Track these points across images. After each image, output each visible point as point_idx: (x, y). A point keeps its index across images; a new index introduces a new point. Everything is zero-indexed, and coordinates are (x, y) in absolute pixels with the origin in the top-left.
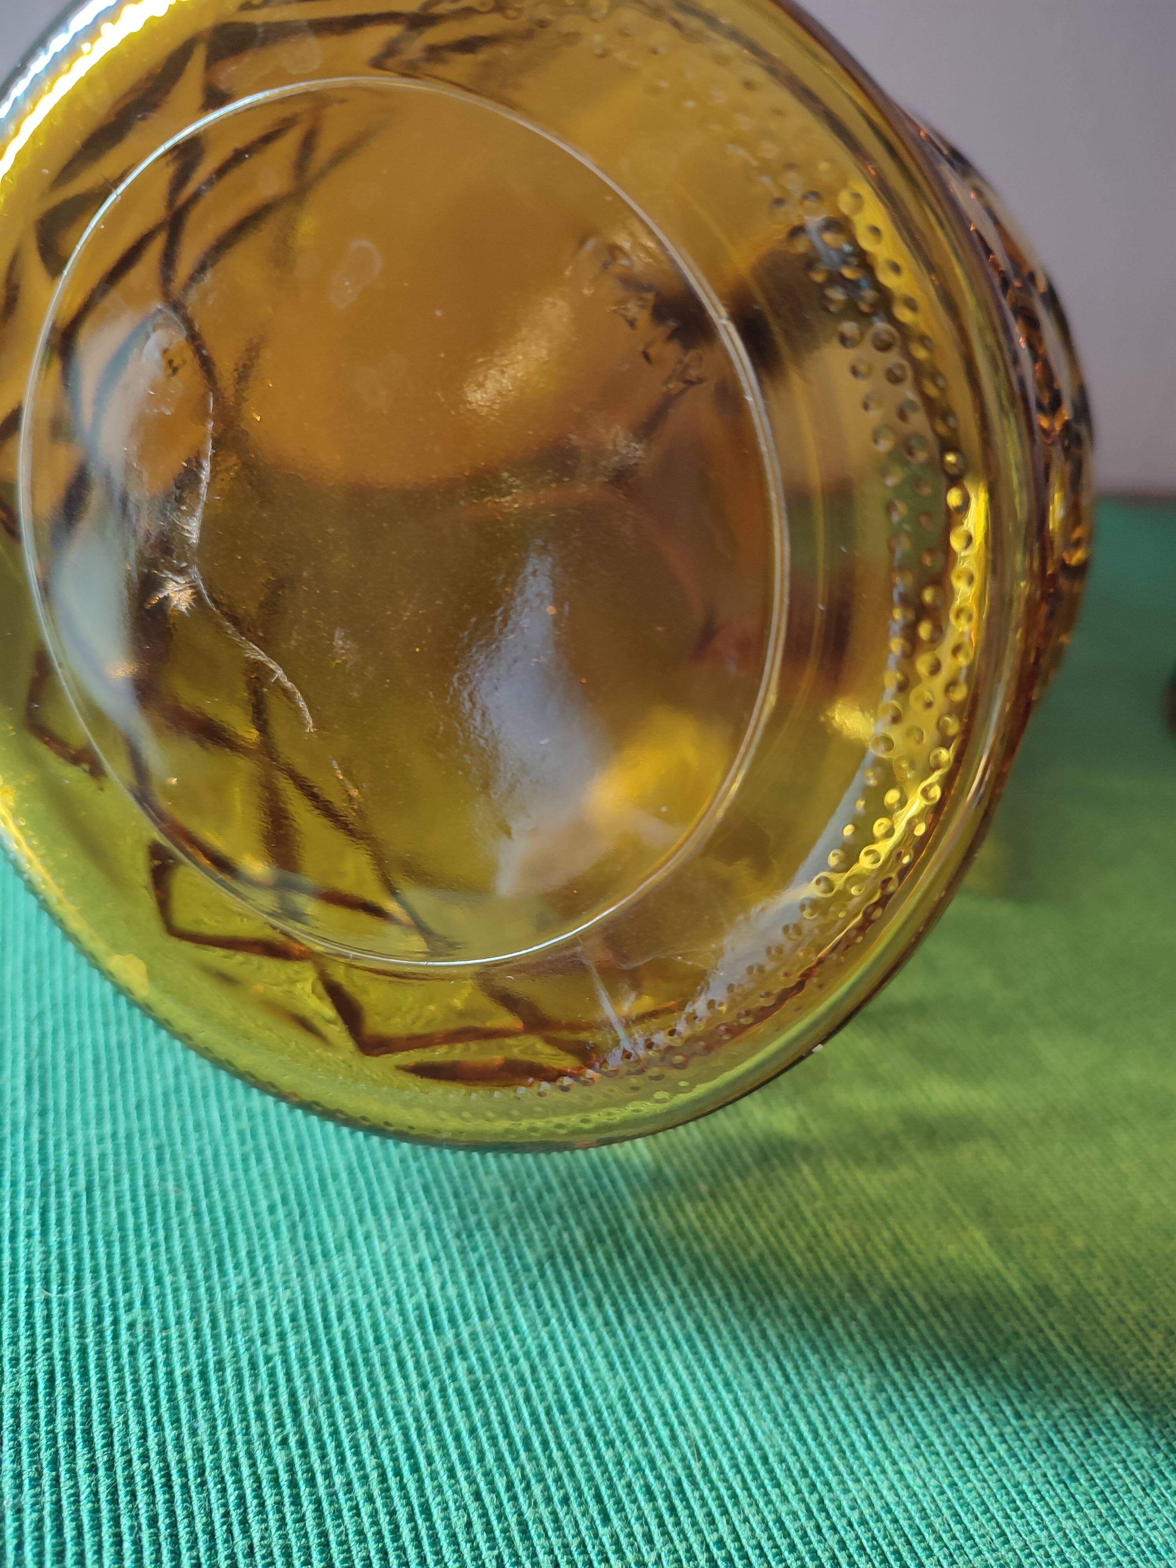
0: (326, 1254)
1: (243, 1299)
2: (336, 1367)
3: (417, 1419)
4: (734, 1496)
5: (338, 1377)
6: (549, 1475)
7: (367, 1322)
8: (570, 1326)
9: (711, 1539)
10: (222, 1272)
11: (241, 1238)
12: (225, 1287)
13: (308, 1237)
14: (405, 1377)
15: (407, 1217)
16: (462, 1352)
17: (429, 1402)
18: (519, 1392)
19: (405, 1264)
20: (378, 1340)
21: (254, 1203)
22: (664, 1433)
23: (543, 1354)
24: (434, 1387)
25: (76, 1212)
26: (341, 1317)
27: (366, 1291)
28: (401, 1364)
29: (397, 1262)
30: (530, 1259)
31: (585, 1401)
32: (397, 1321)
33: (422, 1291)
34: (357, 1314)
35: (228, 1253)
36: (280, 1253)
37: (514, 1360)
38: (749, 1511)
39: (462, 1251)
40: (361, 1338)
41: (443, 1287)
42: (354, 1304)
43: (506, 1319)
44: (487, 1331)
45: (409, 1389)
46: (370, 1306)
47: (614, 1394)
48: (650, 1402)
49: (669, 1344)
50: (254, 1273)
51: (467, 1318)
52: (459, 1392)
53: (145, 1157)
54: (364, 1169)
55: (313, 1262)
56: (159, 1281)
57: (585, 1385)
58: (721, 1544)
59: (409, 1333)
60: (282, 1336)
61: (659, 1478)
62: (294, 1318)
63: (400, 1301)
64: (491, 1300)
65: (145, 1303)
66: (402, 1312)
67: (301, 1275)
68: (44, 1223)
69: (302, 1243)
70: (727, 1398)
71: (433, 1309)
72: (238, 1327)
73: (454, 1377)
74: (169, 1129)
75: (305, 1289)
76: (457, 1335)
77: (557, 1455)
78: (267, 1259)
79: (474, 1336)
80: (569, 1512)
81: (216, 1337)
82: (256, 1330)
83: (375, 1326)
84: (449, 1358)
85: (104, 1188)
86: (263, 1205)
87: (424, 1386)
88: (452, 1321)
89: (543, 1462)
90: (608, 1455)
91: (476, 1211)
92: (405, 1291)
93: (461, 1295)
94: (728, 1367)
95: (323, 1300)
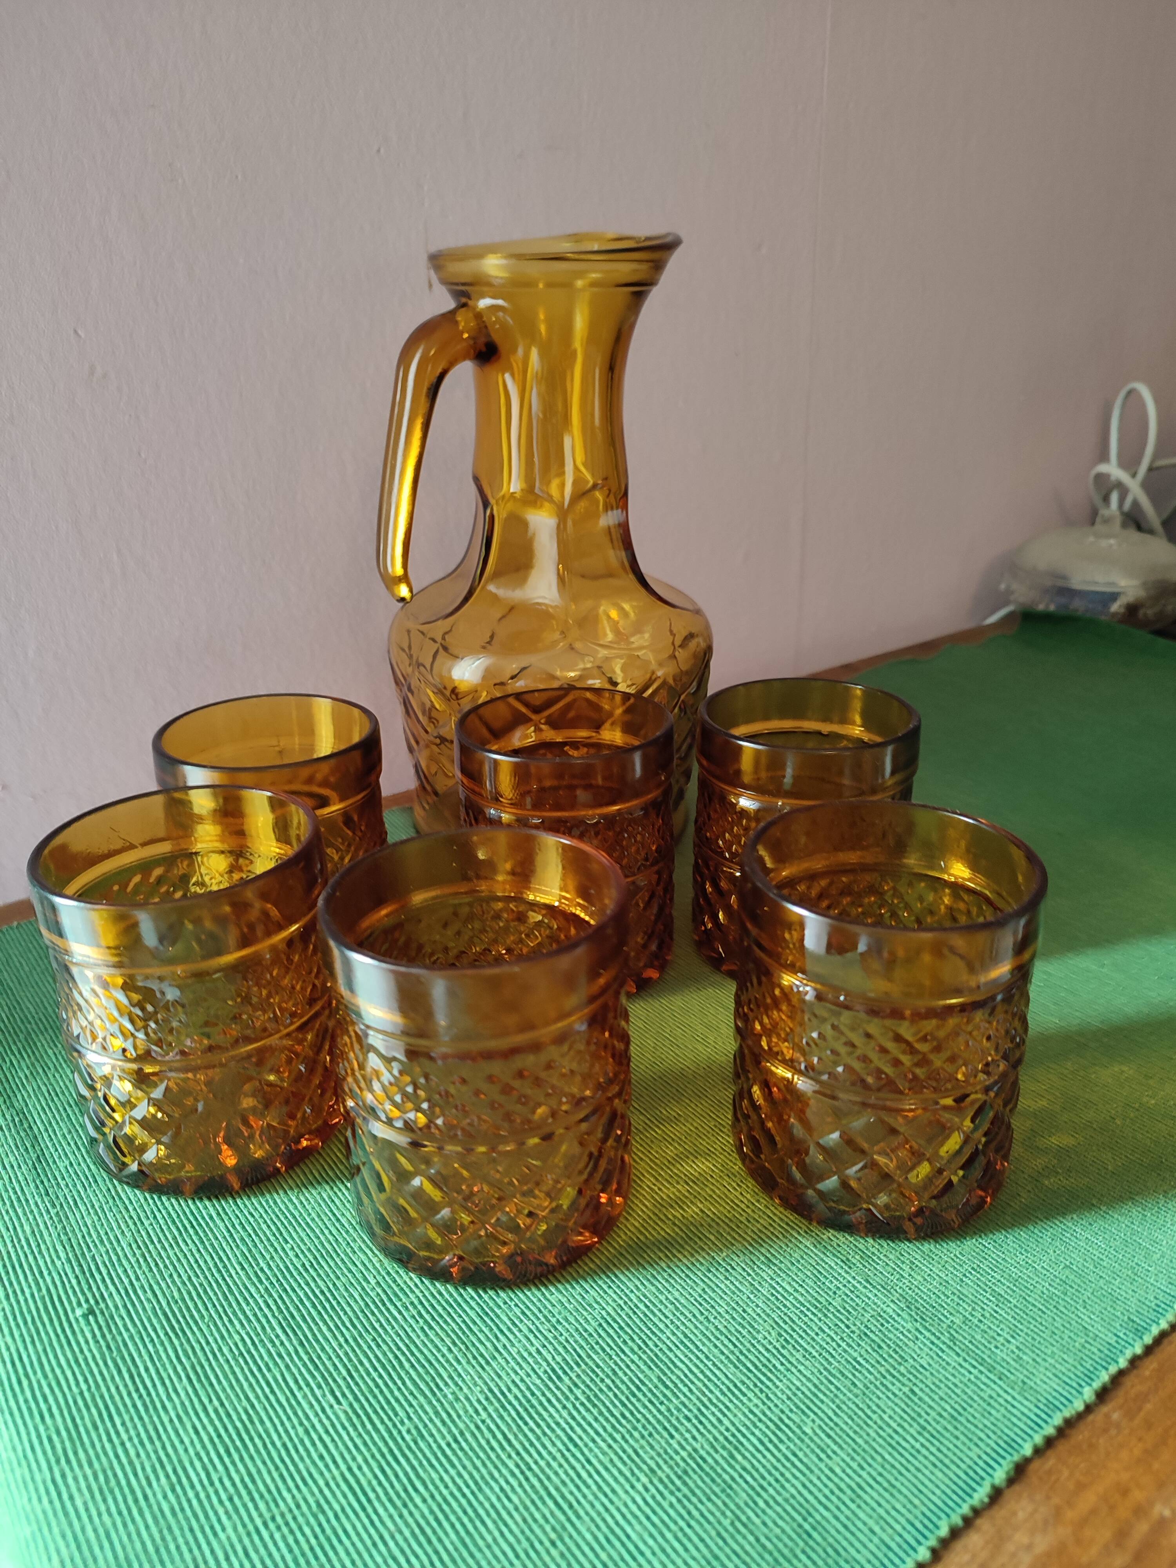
0: (488, 1363)
1: (457, 1399)
2: (518, 1413)
3: (568, 1423)
4: (727, 1407)
5: (521, 1418)
6: (639, 1426)
7: (523, 1388)
8: (622, 1356)
9: (722, 1429)
10: (441, 1390)
11: (441, 1370)
12: (445, 1396)
13: (475, 1358)
14: (554, 1406)
15: (520, 1331)
16: (576, 1385)
17: (570, 1414)
18: (611, 1394)
19: (530, 1354)
20: (533, 1394)
21: (439, 1350)
22: (685, 1390)
23: (615, 1373)
24: (569, 1406)
25: (349, 1386)
26: (510, 1390)
27: (516, 1373)
28: (549, 1401)
29: (525, 1355)
30: (591, 1330)
31: (643, 1388)
32: (538, 1382)
33: (544, 1364)
34: (517, 1386)
35: (438, 1380)
36: (465, 1370)
37: (602, 1381)
38: (735, 1411)
39: (555, 1338)
40: (525, 1396)
41: (554, 1358)
42: (513, 1382)
43: (591, 1363)
44: (584, 1371)
45: (557, 1411)
46: (522, 1380)
47: (655, 1380)
48: (674, 1378)
49: (674, 1348)
50: (457, 1384)
51: (571, 1368)
52: (582, 1404)
53: (370, 1347)
54: (487, 1314)
55: (483, 1369)
56: (411, 1405)
57: (641, 1381)
58: (727, 1430)
59: (547, 1386)
60: (485, 1409)
61: (690, 1410)
62: (487, 1399)
63: (536, 1373)
64: (580, 1356)
65: (410, 1418)
66: (539, 1377)
67: (480, 1377)
68: (336, 1398)
69: (474, 1362)
70: (709, 1364)
71: (553, 1370)
72: (461, 1412)
73: (577, 1399)
74: (374, 1328)
75: (486, 1383)
76: (571, 1378)
77: (639, 1416)
78: (460, 1375)
79: (578, 1376)
80: (654, 1439)
81: (453, 1421)
82: (471, 1411)
83: (529, 1388)
84: (571, 1391)
85: (357, 1370)
86: (445, 1350)
87: (564, 1407)
88: (565, 1373)
89: (634, 1421)
90: (663, 1408)
91: (554, 1316)
92: (536, 1367)
93: (564, 1359)
94: (705, 1350)
95: (497, 1385)
